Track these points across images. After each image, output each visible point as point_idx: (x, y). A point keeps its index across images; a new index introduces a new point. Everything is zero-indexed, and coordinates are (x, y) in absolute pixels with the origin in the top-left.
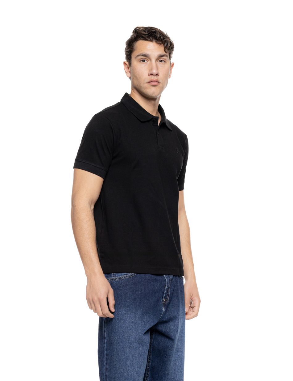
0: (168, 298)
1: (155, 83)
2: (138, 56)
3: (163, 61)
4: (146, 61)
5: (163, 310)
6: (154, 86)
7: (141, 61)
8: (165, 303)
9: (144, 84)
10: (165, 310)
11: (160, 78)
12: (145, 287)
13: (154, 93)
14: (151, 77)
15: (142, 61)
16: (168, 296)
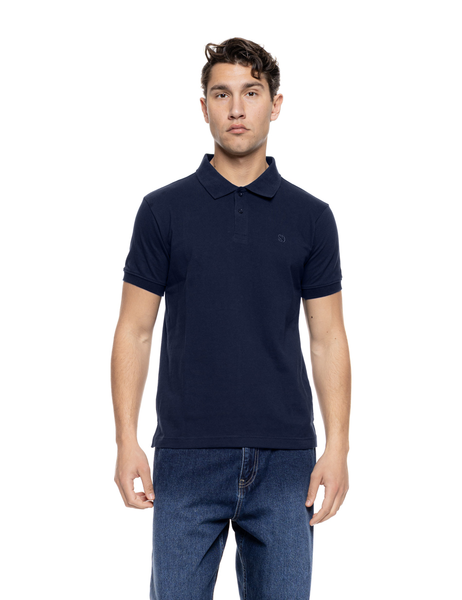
0: (253, 478)
1: (240, 131)
2: (213, 89)
3: (254, 94)
4: (226, 96)
5: (240, 496)
6: (238, 135)
7: (218, 96)
8: (244, 486)
9: (222, 132)
10: (242, 497)
11: (249, 121)
12: (203, 459)
13: (239, 146)
14: (232, 121)
15: (220, 97)
16: (254, 475)
